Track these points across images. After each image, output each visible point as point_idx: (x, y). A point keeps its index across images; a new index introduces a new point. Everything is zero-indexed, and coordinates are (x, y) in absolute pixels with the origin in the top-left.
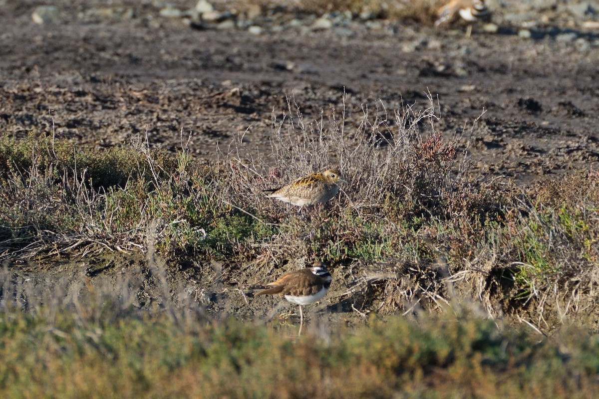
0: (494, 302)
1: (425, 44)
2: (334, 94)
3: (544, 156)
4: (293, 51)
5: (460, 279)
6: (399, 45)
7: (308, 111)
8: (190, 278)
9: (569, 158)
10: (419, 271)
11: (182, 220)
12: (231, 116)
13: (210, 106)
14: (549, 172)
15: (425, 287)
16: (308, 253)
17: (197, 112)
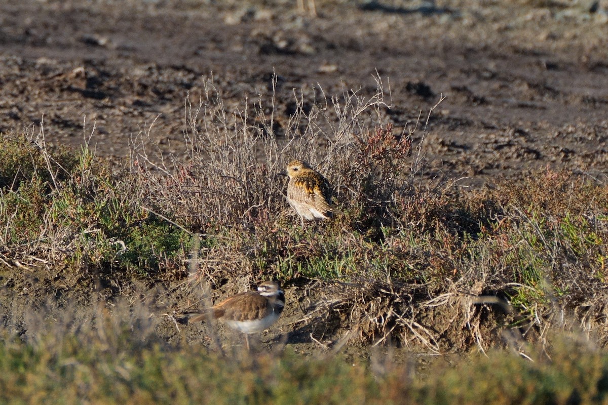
0: (485, 331)
1: (251, 14)
2: (184, 76)
3: (468, 152)
4: (97, 22)
5: (443, 303)
6: (221, 15)
7: (168, 96)
8: (107, 301)
9: (500, 155)
10: (393, 293)
11: (95, 230)
12: (79, 102)
13: (52, 90)
14: (481, 173)
15: (399, 313)
16: (253, 270)
17: (36, 97)
